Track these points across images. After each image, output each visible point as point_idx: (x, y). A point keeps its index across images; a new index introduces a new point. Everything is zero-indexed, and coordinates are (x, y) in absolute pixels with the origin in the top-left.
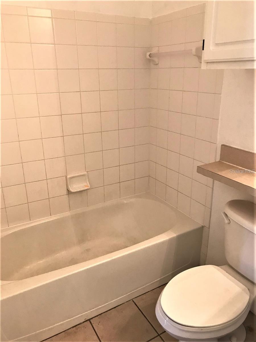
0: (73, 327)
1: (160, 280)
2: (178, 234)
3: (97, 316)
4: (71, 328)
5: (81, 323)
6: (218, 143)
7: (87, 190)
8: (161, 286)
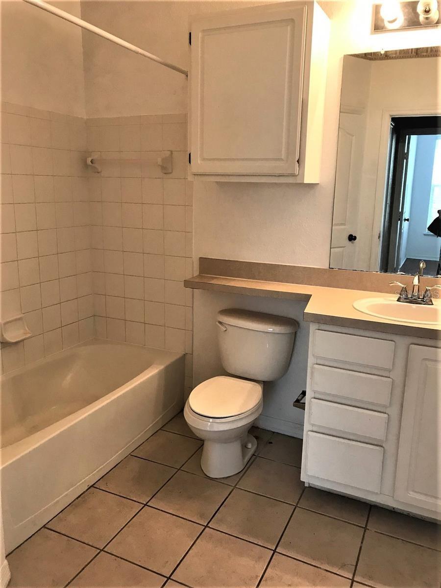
0: (77, 498)
1: (152, 426)
2: (165, 365)
3: (99, 480)
4: (75, 500)
5: (84, 492)
6: (193, 257)
7: (23, 340)
8: (153, 434)
